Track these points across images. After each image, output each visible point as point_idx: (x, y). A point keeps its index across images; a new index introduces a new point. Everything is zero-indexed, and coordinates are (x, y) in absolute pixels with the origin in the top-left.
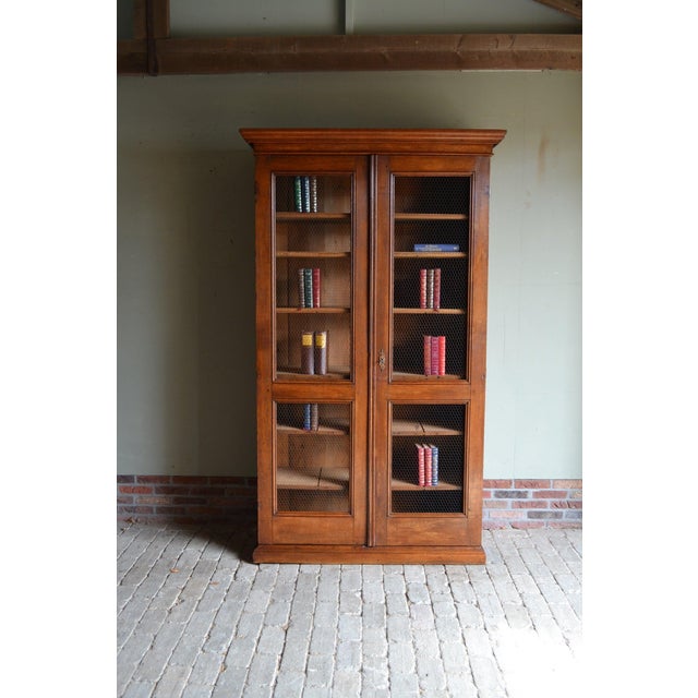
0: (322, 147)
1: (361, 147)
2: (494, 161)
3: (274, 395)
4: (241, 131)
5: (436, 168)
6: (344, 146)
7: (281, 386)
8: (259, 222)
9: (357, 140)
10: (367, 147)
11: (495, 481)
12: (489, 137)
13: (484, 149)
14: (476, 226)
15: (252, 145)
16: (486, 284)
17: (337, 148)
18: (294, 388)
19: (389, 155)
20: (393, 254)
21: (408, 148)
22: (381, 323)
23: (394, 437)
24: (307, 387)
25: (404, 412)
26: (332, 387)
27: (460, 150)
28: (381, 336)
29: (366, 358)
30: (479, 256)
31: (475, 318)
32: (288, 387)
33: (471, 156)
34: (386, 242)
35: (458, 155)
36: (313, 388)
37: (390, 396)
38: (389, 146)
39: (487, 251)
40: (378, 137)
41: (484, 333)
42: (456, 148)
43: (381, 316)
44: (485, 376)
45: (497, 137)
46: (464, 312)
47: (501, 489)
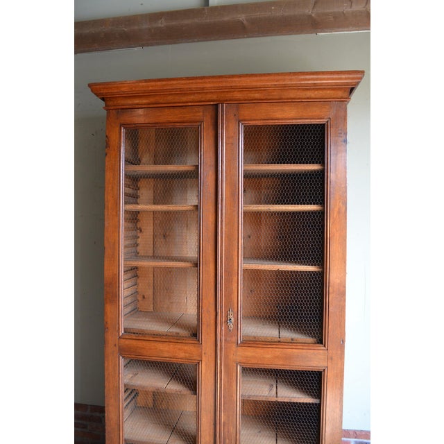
0: (170, 98)
1: (209, 97)
2: (349, 106)
3: (123, 351)
4: (90, 85)
5: (289, 115)
6: (192, 97)
7: (128, 342)
8: (108, 175)
9: (203, 89)
10: (214, 97)
11: (355, 432)
12: (344, 80)
13: (340, 94)
14: (332, 176)
15: (103, 99)
16: (345, 240)
17: (184, 99)
18: (140, 344)
19: (239, 103)
20: (242, 208)
21: (257, 95)
22: (229, 281)
24: (153, 344)
26: (179, 346)
27: (313, 96)
28: (229, 296)
29: (213, 317)
30: (336, 209)
31: (333, 277)
32: (134, 343)
33: (325, 101)
34: (234, 194)
35: (310, 102)
36: (160, 346)
37: (239, 359)
38: (238, 95)
39: (345, 204)
40: (224, 84)
41: (343, 294)
42: (309, 94)
43: (229, 273)
44: (343, 341)
45: (353, 79)
46: (320, 270)
47: (361, 440)
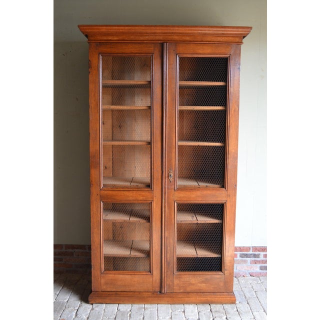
0: (132, 37)
1: (157, 38)
2: (243, 47)
3: (102, 198)
4: (79, 26)
5: (206, 52)
6: (147, 37)
7: (106, 192)
9: (155, 33)
10: (161, 38)
11: (240, 248)
12: (240, 31)
13: (237, 40)
14: (232, 89)
15: (87, 36)
16: (238, 127)
17: (142, 38)
18: (114, 193)
19: (176, 43)
20: (179, 108)
21: (188, 38)
22: (170, 152)
23: (178, 224)
24: (122, 192)
25: (185, 208)
26: (139, 193)
27: (221, 40)
28: (170, 161)
29: (160, 174)
30: (233, 109)
31: (230, 148)
32: (111, 192)
33: (228, 44)
34: (174, 100)
35: (220, 43)
36: (127, 193)
37: (176, 199)
38: (176, 38)
39: (238, 106)
40: (168, 31)
41: (236, 158)
42: (219, 39)
43: (170, 148)
44: (236, 186)
45: (246, 31)
46: (223, 145)
47: (243, 253)
